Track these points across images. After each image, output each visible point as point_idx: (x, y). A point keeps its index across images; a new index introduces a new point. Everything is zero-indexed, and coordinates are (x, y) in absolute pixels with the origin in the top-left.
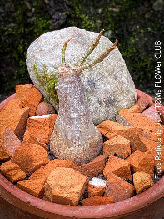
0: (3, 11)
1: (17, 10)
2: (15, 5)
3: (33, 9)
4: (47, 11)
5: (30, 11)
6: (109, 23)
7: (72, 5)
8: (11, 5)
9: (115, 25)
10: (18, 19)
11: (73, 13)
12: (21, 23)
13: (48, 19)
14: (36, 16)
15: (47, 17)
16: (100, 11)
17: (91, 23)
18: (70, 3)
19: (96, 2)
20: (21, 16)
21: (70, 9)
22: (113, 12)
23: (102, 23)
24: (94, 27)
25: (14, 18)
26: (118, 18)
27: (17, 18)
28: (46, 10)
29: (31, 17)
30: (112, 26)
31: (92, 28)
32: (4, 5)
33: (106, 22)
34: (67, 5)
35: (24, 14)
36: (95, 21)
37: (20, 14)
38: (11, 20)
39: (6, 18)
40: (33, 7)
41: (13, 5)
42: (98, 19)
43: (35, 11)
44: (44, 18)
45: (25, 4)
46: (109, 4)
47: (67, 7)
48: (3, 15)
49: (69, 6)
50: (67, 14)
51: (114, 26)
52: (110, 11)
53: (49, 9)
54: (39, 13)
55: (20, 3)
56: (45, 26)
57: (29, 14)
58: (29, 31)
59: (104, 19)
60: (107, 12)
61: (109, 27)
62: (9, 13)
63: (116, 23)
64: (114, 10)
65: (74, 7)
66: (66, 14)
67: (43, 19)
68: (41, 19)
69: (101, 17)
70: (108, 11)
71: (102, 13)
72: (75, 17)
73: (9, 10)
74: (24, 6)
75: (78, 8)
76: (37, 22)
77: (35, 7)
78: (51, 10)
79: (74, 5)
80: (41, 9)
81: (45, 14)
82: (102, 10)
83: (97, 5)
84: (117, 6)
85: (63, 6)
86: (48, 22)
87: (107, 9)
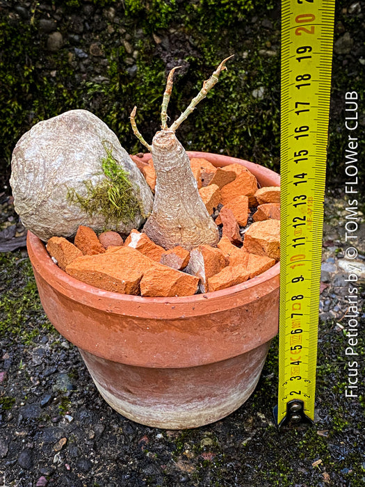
0: (86, 56)
1: (108, 54)
2: (107, 47)
3: (136, 53)
4: (158, 56)
5: (131, 55)
6: (261, 74)
7: (199, 46)
8: (100, 46)
9: (271, 77)
10: (111, 69)
11: (201, 59)
12: (114, 75)
13: (160, 70)
14: (140, 64)
15: (158, 66)
16: (245, 54)
17: (230, 75)
18: (196, 42)
19: (240, 41)
20: (115, 64)
21: (195, 53)
22: (267, 57)
23: (248, 75)
24: (234, 81)
25: (104, 67)
26: (275, 67)
27: (109, 67)
28: (156, 54)
29: (131, 66)
30: (264, 80)
31: (232, 83)
32: (88, 46)
33: (255, 72)
34: (191, 45)
35: (121, 61)
36: (237, 72)
37: (114, 60)
38: (98, 70)
39: (91, 67)
40: (134, 49)
41: (103, 47)
42: (242, 69)
43: (139, 56)
44: (153, 66)
45: (122, 45)
46: (261, 43)
47: (190, 48)
48: (86, 62)
49: (194, 48)
50: (190, 61)
51: (268, 80)
52: (262, 56)
53: (161, 52)
54: (144, 59)
55: (114, 43)
56: (154, 79)
57: (128, 61)
58: (127, 88)
59: (252, 69)
60: (256, 57)
61: (260, 81)
62: (96, 60)
63: (272, 75)
64: (269, 52)
65: (202, 48)
66: (188, 61)
67: (152, 69)
68: (147, 68)
69: (247, 65)
70: (258, 55)
71: (249, 58)
72: (204, 66)
73: (95, 55)
74: (121, 48)
75: (209, 51)
76: (141, 73)
77: (138, 49)
78: (165, 55)
79: (202, 46)
80: (148, 52)
81: (155, 60)
82: (249, 53)
83: (240, 45)
84: (274, 47)
85: (185, 47)
86: (159, 74)
87: (257, 51)
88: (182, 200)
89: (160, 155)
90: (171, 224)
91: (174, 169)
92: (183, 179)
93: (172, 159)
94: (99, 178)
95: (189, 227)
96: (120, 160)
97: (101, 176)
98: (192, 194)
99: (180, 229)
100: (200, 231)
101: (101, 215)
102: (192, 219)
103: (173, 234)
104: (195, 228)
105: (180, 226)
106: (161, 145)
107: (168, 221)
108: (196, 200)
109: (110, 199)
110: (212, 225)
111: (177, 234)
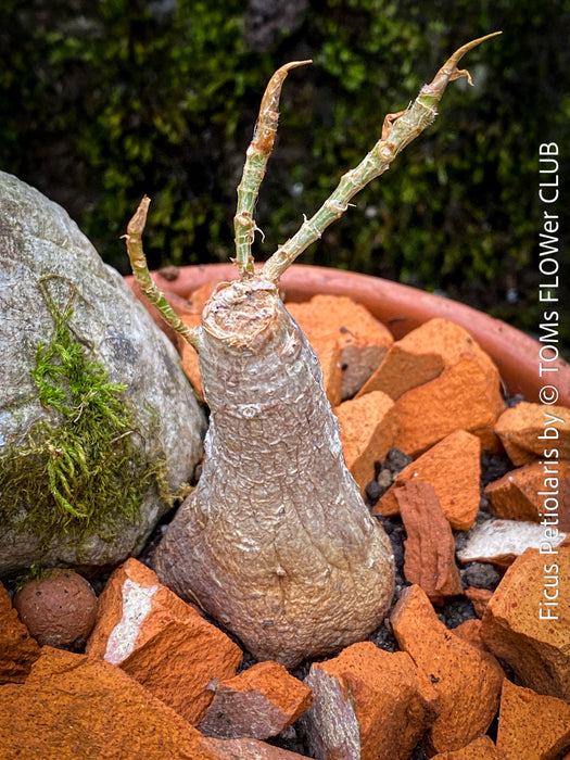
12: (117, 19)
58: (149, 55)
68: (200, 7)
76: (187, 16)
88: (291, 493)
89: (226, 367)
90: (252, 563)
91: (270, 411)
92: (299, 436)
93: (267, 379)
94: (19, 419)
95: (310, 575)
96: (98, 339)
97: (27, 412)
98: (323, 476)
99: (280, 577)
100: (343, 578)
101: (25, 536)
102: (321, 549)
103: (260, 593)
104: (328, 575)
105: (279, 570)
106: (231, 337)
107: (243, 553)
108: (335, 492)
109: (55, 492)
110: (380, 550)
111: (270, 593)
